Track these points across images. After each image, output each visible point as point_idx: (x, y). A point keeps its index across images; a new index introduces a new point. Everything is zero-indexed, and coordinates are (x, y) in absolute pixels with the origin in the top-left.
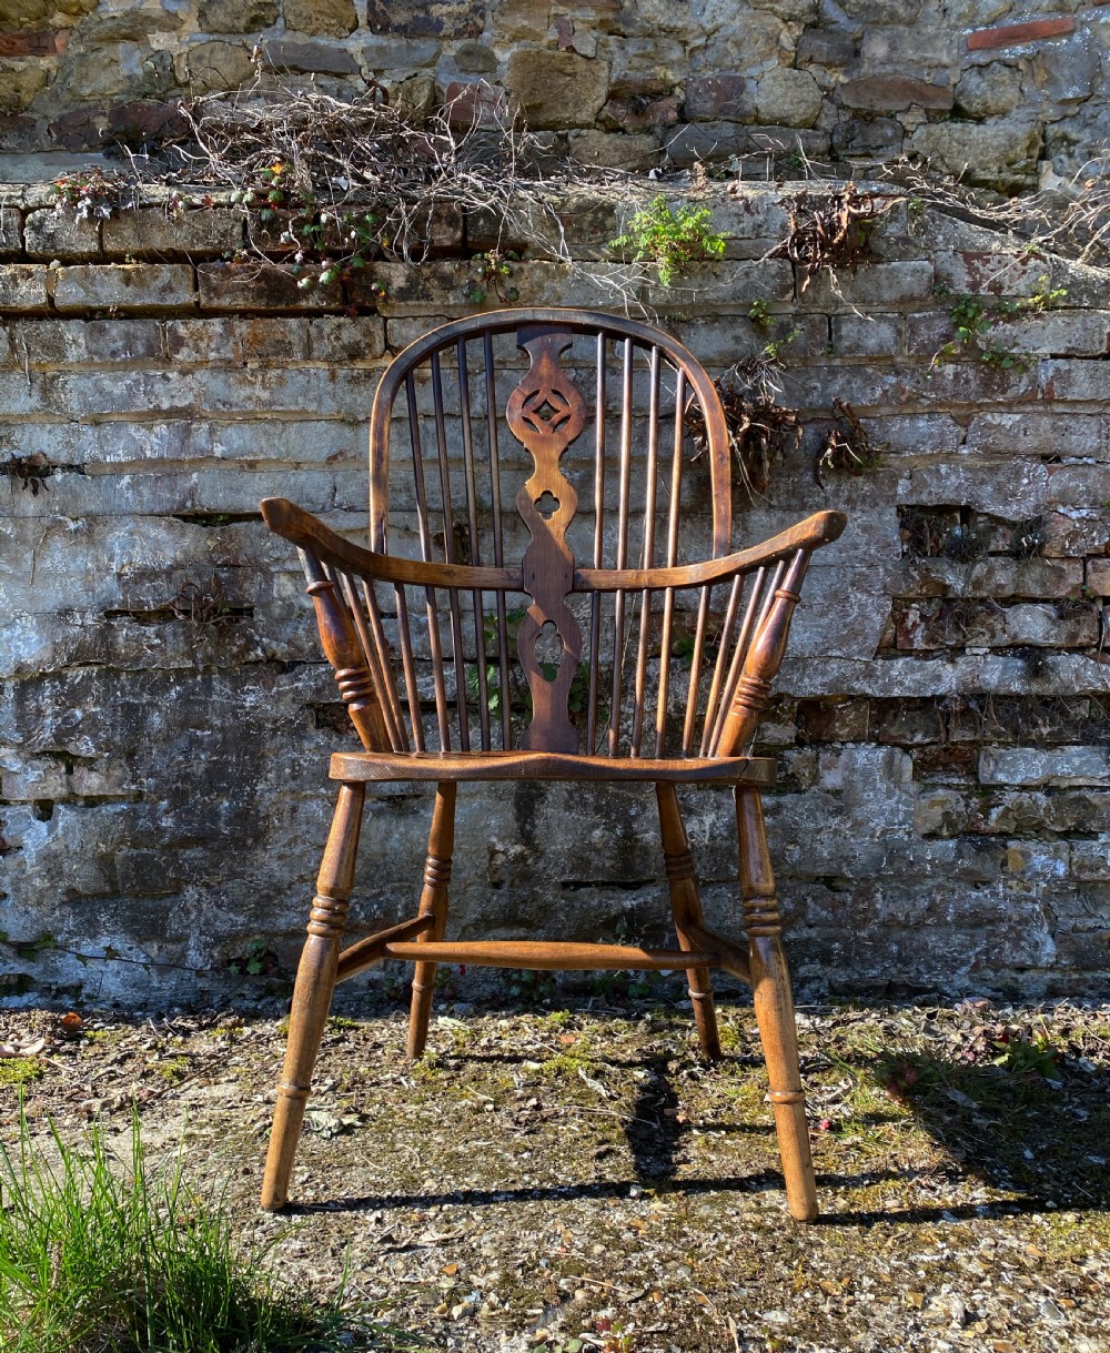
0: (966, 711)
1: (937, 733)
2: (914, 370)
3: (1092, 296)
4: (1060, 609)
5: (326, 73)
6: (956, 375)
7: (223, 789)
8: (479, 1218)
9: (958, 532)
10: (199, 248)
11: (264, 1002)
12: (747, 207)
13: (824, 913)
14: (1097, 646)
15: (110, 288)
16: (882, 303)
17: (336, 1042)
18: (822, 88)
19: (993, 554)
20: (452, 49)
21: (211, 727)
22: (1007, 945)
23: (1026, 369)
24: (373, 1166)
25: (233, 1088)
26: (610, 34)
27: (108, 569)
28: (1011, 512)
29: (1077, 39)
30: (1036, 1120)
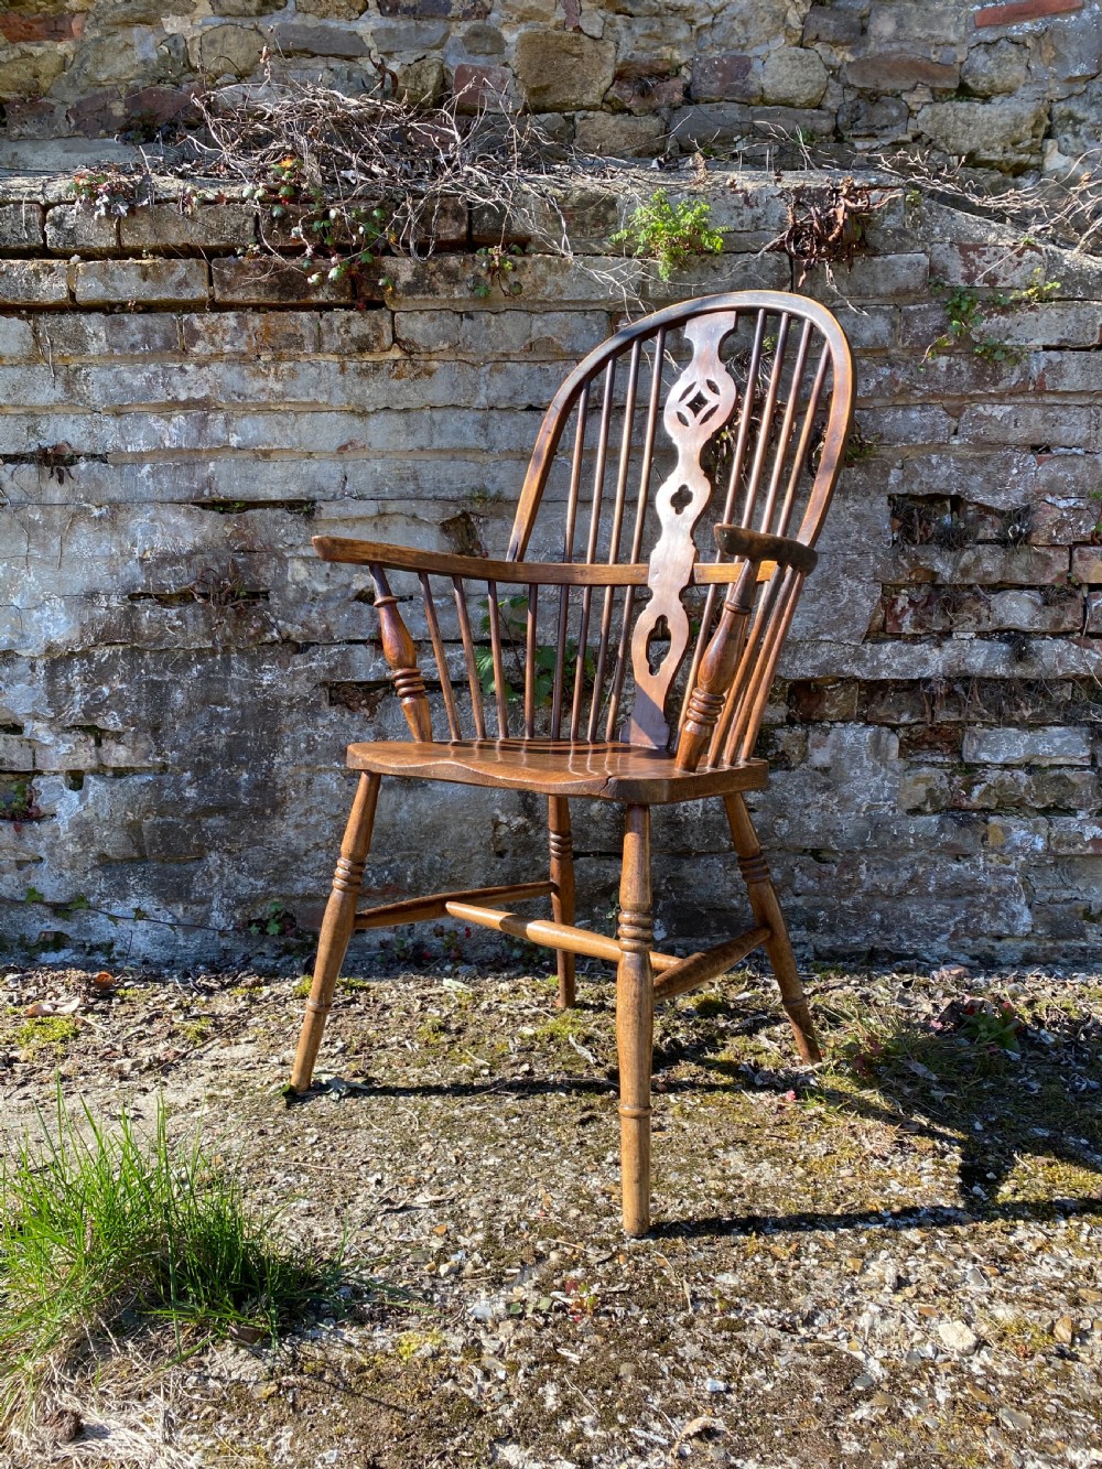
0: (951, 694)
1: (923, 714)
2: (907, 362)
3: (1086, 287)
4: (1046, 595)
5: (335, 56)
6: (949, 367)
7: (243, 762)
8: (469, 1182)
9: (947, 519)
10: (213, 243)
11: (283, 960)
12: (746, 200)
13: (811, 883)
14: (1081, 631)
15: (128, 282)
16: (879, 295)
17: (348, 1003)
18: (828, 67)
19: (981, 542)
20: (460, 30)
21: (231, 704)
22: (986, 915)
23: (1018, 360)
24: (376, 1129)
25: (251, 1048)
26: (618, 13)
27: (131, 554)
28: (999, 501)
29: (1086, 15)
30: (991, 1092)
